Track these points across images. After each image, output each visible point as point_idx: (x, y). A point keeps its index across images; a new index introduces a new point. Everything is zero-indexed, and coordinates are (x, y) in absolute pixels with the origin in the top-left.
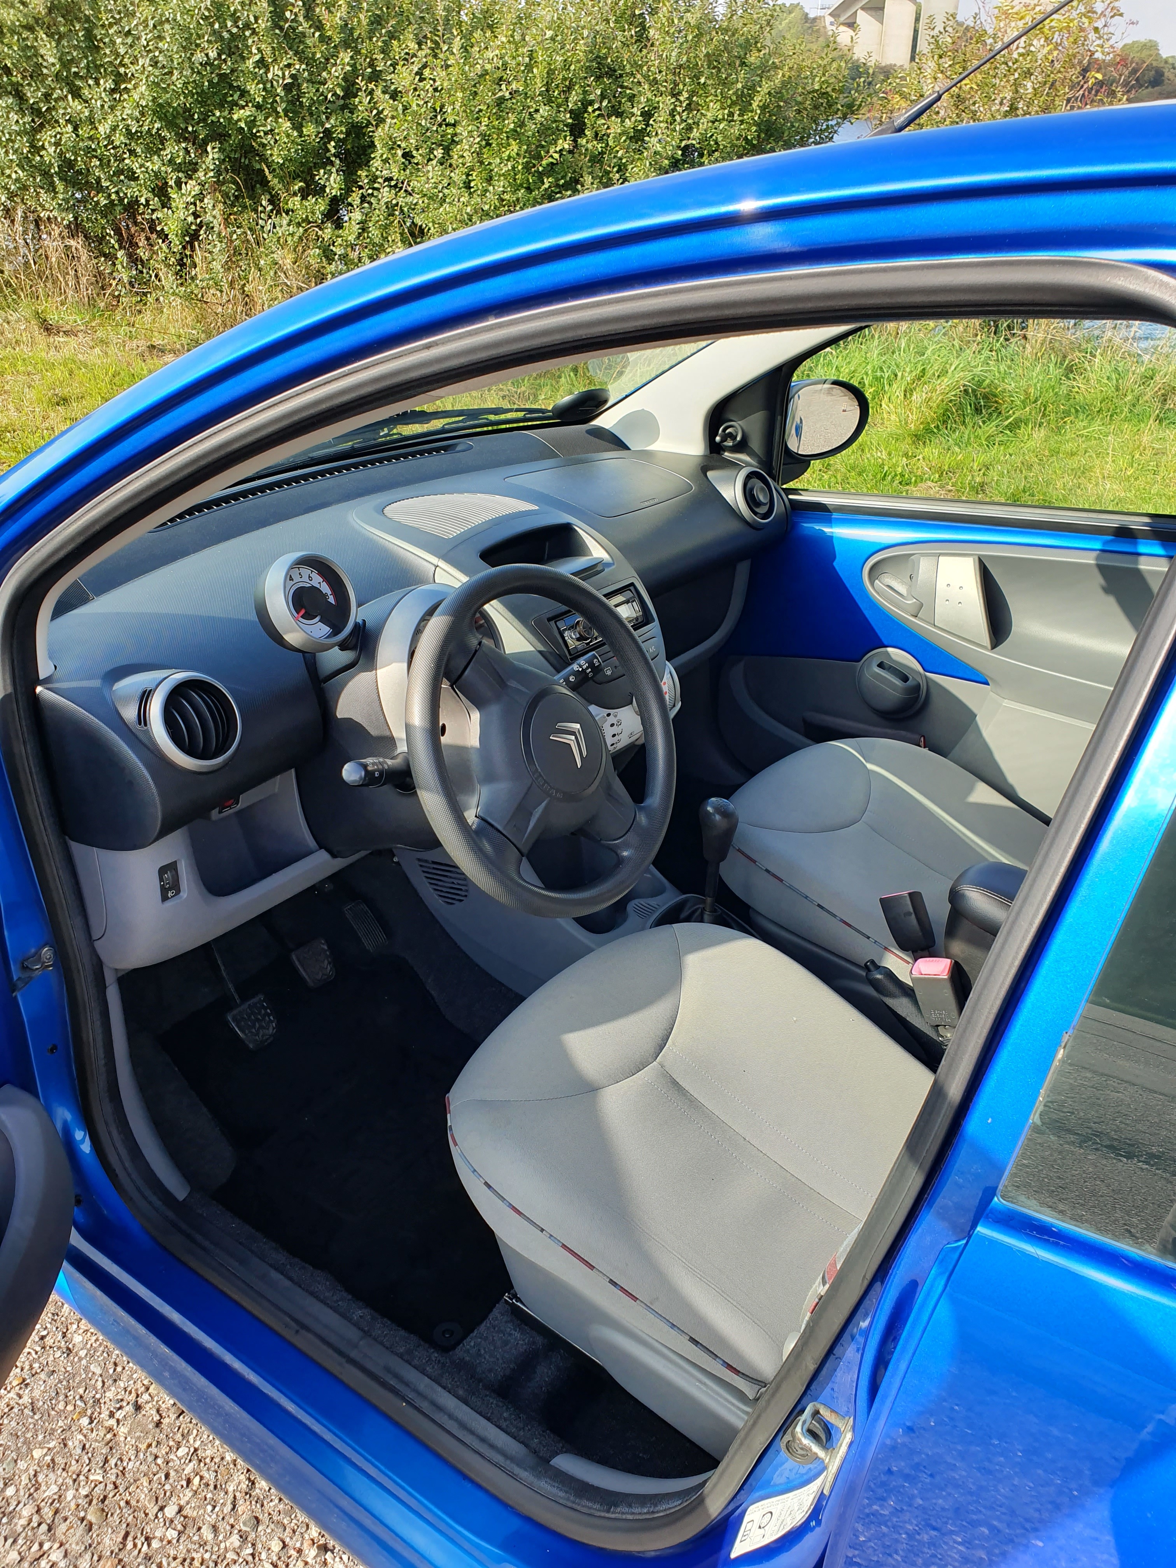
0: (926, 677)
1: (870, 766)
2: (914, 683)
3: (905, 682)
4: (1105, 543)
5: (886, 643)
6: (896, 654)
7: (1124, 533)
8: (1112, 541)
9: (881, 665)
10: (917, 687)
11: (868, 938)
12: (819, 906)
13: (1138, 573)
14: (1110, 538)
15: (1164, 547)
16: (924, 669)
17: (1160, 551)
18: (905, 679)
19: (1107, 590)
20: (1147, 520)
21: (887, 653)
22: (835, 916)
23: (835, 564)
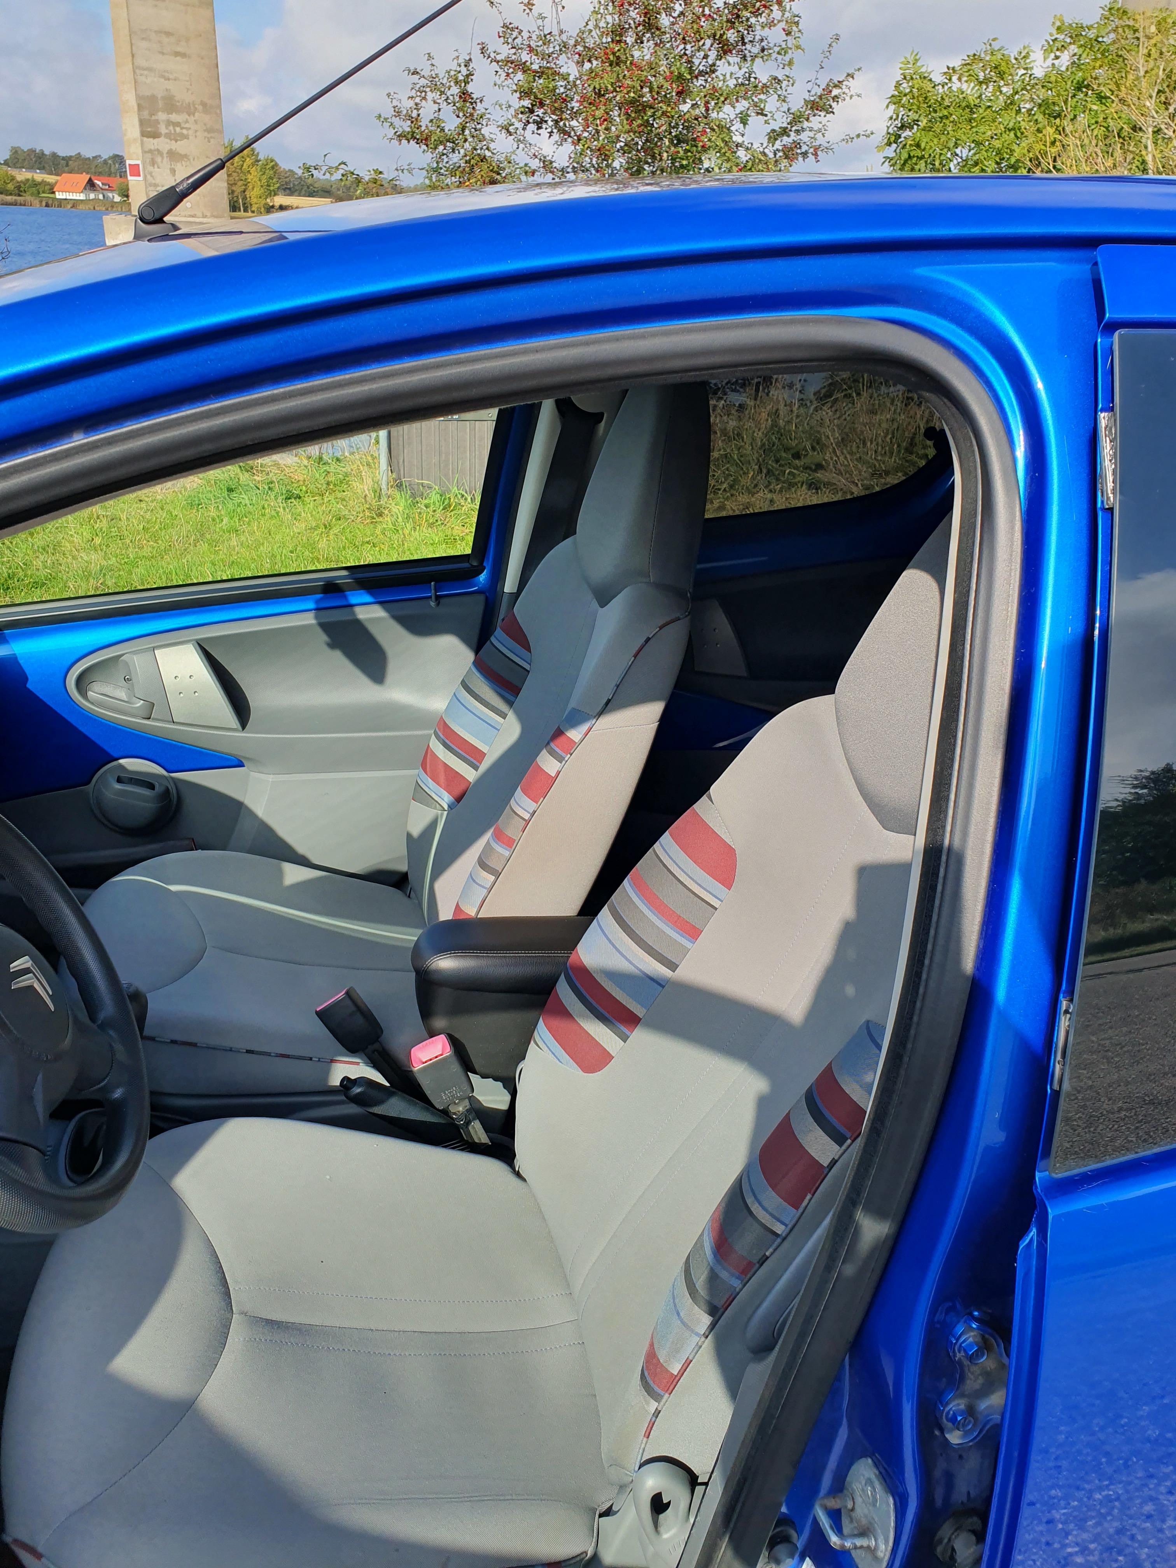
0: (172, 778)
1: (174, 888)
2: (163, 789)
3: (154, 789)
4: (317, 602)
5: (115, 755)
6: (131, 764)
7: (331, 588)
8: (321, 599)
9: (119, 780)
10: (167, 791)
11: (311, 1059)
12: (248, 1052)
13: (358, 623)
14: (321, 595)
15: (372, 594)
16: (168, 771)
17: (368, 598)
18: (151, 786)
19: (332, 645)
20: (344, 573)
21: (121, 767)
22: (268, 1054)
23: (29, 686)
